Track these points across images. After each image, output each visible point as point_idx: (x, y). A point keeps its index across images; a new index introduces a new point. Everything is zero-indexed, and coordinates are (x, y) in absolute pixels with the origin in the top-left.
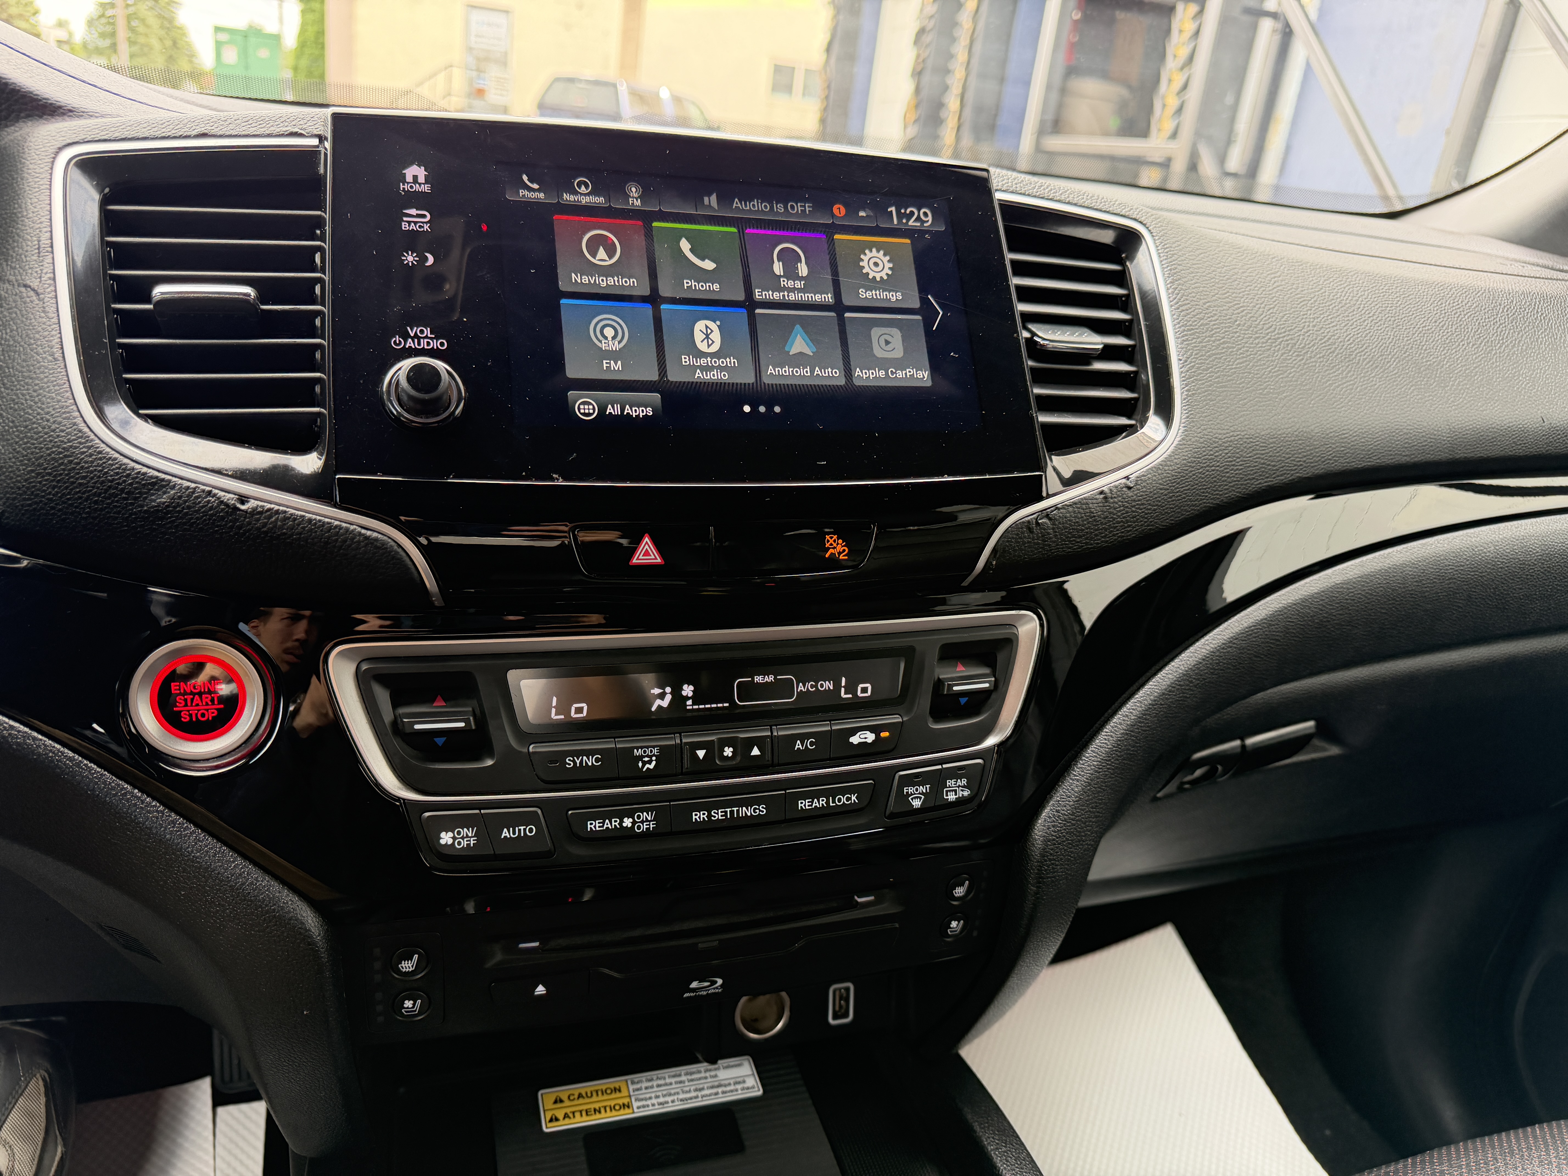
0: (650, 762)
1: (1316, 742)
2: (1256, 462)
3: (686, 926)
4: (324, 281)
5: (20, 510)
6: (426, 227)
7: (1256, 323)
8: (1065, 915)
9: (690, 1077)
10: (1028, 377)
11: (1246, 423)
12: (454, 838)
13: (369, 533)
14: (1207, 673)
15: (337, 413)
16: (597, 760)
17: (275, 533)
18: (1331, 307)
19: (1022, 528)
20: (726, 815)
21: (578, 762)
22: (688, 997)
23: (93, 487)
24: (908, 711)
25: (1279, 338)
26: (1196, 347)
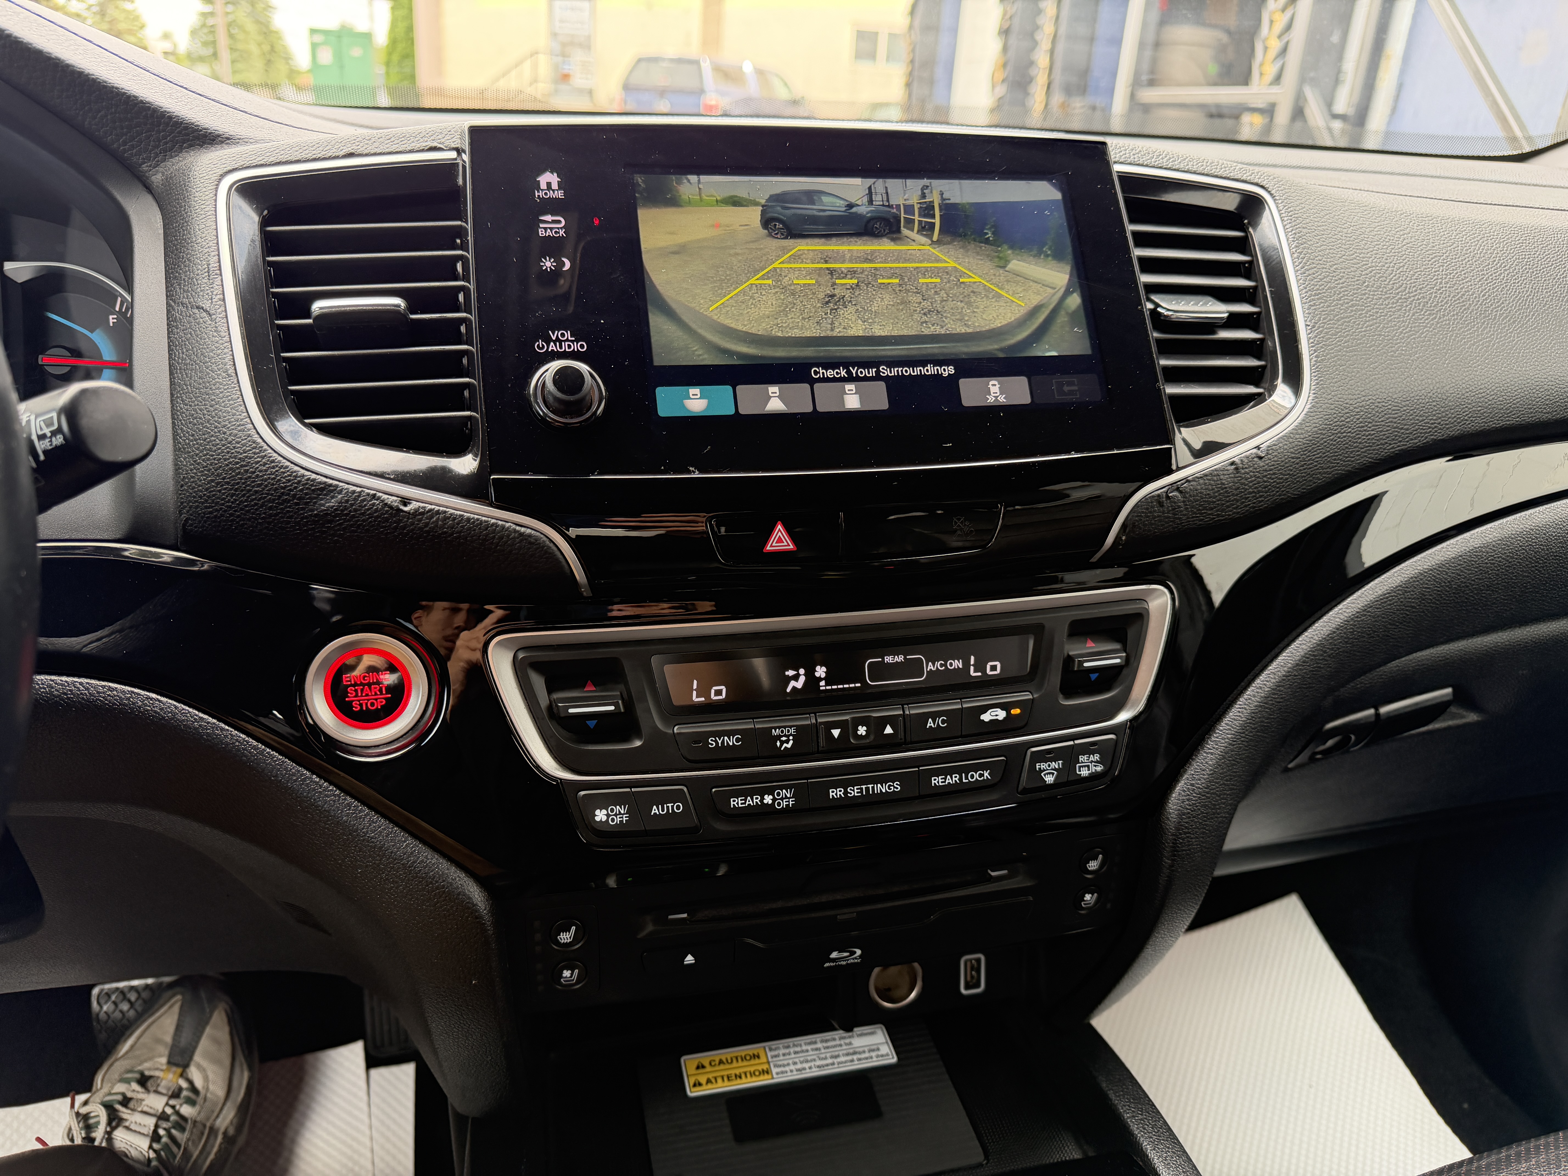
0: (787, 742)
1: (1453, 709)
2: (1389, 426)
3: (824, 898)
4: (469, 289)
5: (202, 517)
6: (562, 232)
7: (1386, 283)
8: (1199, 887)
9: (825, 1045)
10: (1154, 349)
11: (1377, 387)
12: (608, 815)
13: (523, 530)
14: (1341, 642)
15: (489, 416)
16: (738, 740)
17: (436, 532)
18: (1464, 262)
19: (1152, 502)
20: (861, 792)
21: (720, 742)
22: (828, 967)
23: (268, 494)
24: (1039, 687)
25: (1410, 297)
26: (1323, 311)
